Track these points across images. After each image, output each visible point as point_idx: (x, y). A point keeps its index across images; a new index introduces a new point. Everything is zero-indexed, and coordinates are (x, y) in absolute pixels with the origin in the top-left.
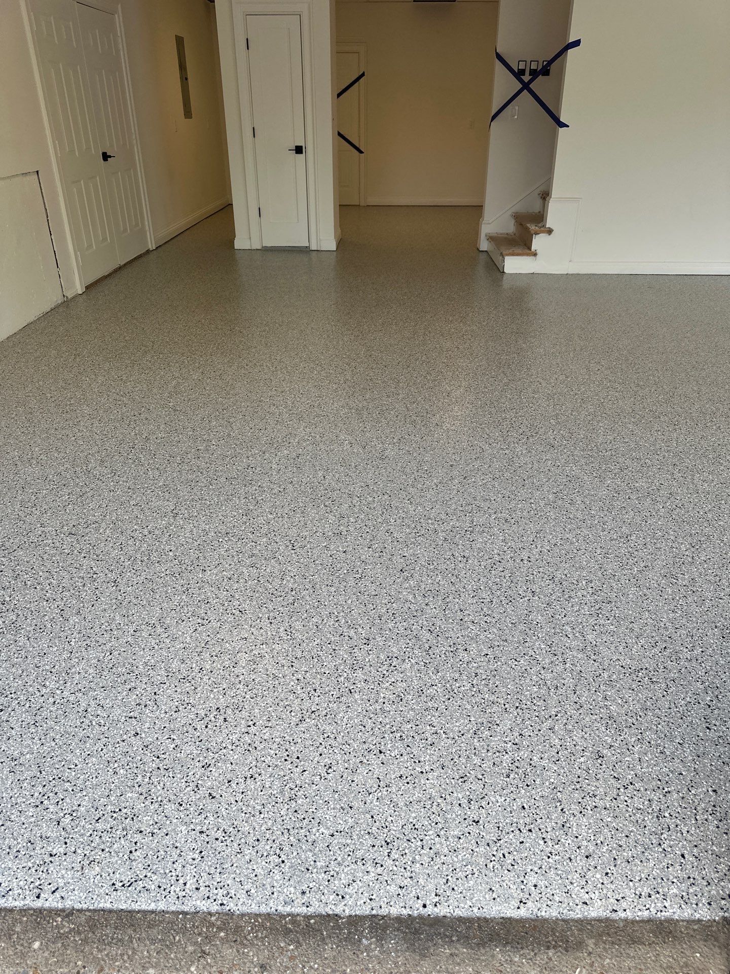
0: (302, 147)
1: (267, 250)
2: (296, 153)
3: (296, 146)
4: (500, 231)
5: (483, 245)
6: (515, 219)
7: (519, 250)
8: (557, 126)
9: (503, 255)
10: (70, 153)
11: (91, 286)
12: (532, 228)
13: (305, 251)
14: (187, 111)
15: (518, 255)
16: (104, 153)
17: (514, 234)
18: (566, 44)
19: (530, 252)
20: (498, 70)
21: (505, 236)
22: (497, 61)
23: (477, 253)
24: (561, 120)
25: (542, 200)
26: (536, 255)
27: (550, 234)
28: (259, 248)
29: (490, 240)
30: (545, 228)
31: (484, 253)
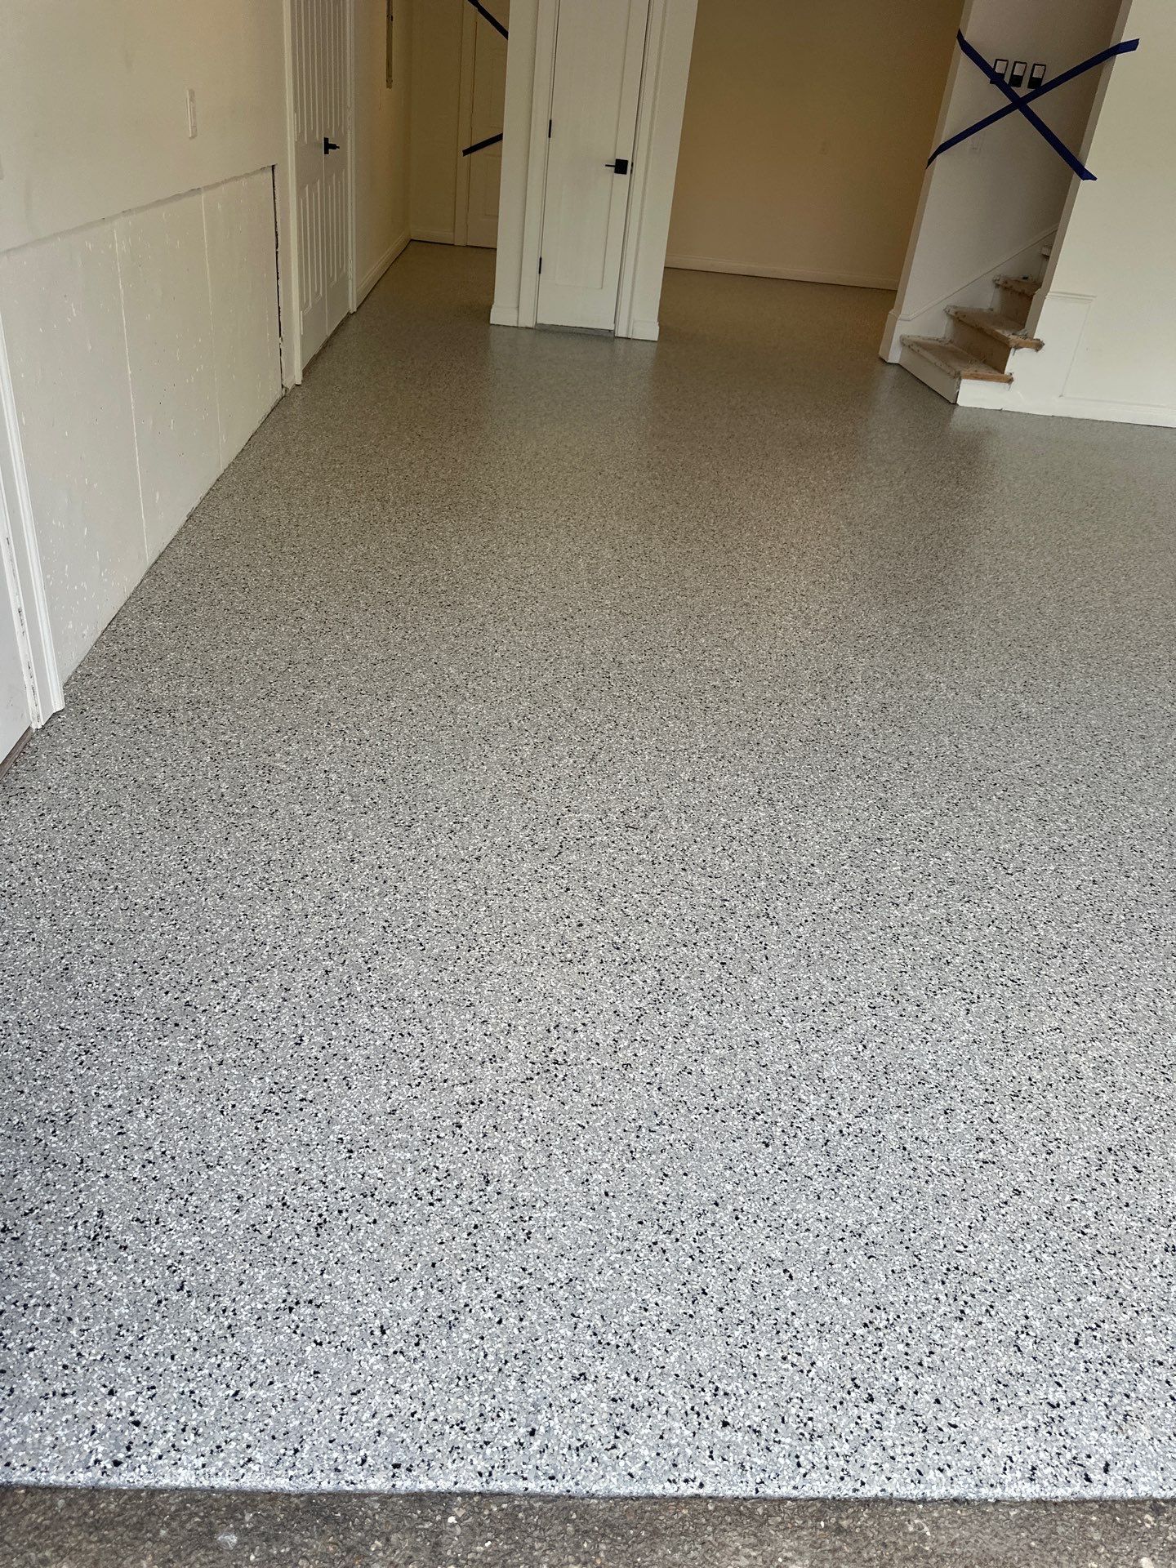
0: (626, 162)
1: (545, 331)
2: (616, 172)
3: (618, 161)
4: (924, 334)
5: (895, 355)
6: (951, 317)
7: (983, 371)
8: (1075, 176)
9: (958, 377)
10: (300, 136)
11: (306, 372)
12: (1012, 337)
13: (607, 337)
14: (389, 75)
15: (982, 379)
16: (326, 140)
17: (951, 342)
18: (1113, 44)
19: (1000, 375)
20: (964, 68)
21: (935, 342)
22: (963, 54)
23: (879, 366)
24: (1086, 167)
25: (998, 290)
26: (1010, 381)
27: (1037, 351)
28: (531, 325)
29: (915, 348)
30: (1032, 339)
31: (896, 367)
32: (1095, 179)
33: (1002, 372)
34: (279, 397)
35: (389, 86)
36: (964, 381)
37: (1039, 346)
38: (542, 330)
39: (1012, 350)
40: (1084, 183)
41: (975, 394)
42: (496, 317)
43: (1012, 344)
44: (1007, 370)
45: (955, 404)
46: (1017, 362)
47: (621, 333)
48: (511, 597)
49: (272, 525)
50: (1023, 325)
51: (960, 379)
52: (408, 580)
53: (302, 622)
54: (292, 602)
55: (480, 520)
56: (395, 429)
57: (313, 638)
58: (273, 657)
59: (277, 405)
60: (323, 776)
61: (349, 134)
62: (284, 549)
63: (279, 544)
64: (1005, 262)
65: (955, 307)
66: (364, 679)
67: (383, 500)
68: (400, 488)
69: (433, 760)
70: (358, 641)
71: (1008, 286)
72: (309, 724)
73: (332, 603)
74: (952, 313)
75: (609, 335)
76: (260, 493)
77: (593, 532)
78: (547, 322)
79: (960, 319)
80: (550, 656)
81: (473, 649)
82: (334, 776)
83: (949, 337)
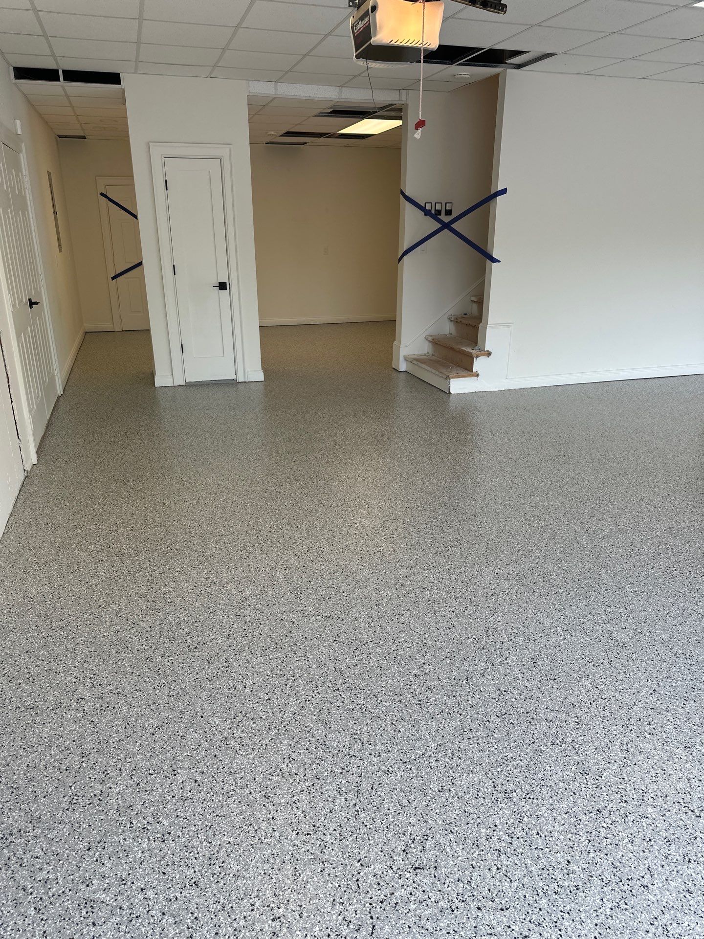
0: (226, 283)
1: (192, 385)
2: (220, 289)
3: (220, 283)
4: (416, 353)
5: (403, 367)
6: (429, 341)
7: (461, 373)
8: (488, 261)
9: (448, 378)
10: (14, 305)
11: (39, 452)
12: (472, 351)
13: (232, 383)
14: (60, 244)
15: (462, 377)
16: (30, 300)
17: (433, 355)
18: (493, 192)
19: (472, 373)
20: (408, 210)
21: (425, 357)
22: (407, 202)
23: (394, 373)
24: (494, 256)
25: (452, 323)
26: (478, 375)
27: (489, 357)
28: (182, 384)
29: (415, 362)
30: (484, 351)
31: (405, 373)
32: (500, 262)
33: (472, 372)
34: (23, 479)
35: (60, 251)
36: (451, 380)
37: (489, 354)
38: (190, 385)
39: (475, 359)
40: (494, 265)
41: (459, 386)
42: (159, 381)
43: (474, 355)
44: (474, 370)
45: (450, 393)
46: (479, 364)
47: (241, 379)
48: (240, 625)
49: (39, 602)
50: (476, 343)
51: (450, 380)
52: (157, 630)
53: (83, 702)
54: (70, 681)
55: (196, 555)
56: (113, 487)
57: (95, 719)
58: (66, 752)
59: (23, 485)
60: (141, 896)
61: (42, 289)
62: (54, 626)
63: (48, 622)
64: (452, 306)
65: (431, 336)
66: (148, 755)
67: (120, 554)
68: (130, 540)
69: (231, 840)
70: (134, 711)
71: (459, 320)
72: (115, 829)
73: (104, 674)
74: (430, 338)
75: (233, 382)
76: (25, 573)
77: (278, 544)
78: (193, 380)
79: (436, 342)
80: (288, 679)
81: (226, 690)
82: (150, 893)
83: (431, 352)
